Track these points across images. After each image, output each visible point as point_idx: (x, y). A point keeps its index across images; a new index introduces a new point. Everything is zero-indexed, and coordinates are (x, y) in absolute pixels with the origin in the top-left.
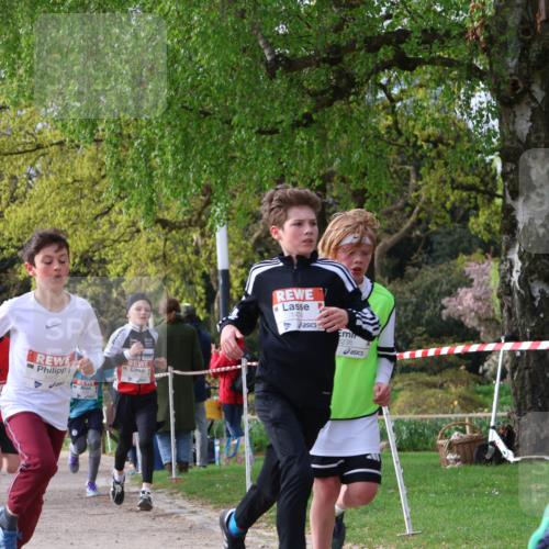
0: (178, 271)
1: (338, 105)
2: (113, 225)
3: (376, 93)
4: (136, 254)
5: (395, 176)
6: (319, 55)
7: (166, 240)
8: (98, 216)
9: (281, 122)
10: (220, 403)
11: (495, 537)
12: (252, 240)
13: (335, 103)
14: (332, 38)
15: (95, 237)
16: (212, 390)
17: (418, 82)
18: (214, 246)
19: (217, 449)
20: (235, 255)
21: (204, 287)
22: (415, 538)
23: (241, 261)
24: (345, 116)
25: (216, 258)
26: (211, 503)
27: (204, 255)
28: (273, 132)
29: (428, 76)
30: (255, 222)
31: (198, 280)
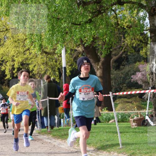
0: (50, 67)
2: (30, 54)
3: (111, 12)
4: (37, 62)
5: (117, 38)
7: (47, 58)
8: (25, 51)
10: (63, 108)
11: (148, 149)
12: (73, 58)
13: (99, 16)
15: (25, 57)
16: (61, 104)
18: (61, 60)
19: (62, 122)
20: (68, 62)
21: (58, 72)
22: (123, 149)
23: (70, 64)
25: (62, 63)
26: (60, 139)
27: (58, 62)
28: (80, 24)
31: (57, 70)
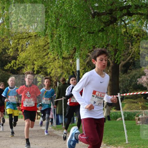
0: (66, 71)
1: (111, 26)
2: (49, 58)
3: (121, 22)
4: (55, 66)
5: (125, 45)
6: (107, 12)
7: (63, 62)
8: (45, 56)
9: (95, 30)
12: (86, 62)
13: (110, 25)
14: (110, 7)
15: (44, 61)
17: (133, 19)
18: (76, 64)
19: (75, 119)
20: (82, 66)
22: (129, 144)
23: (83, 68)
24: (113, 29)
25: (76, 67)
27: (73, 66)
28: (93, 33)
29: (136, 18)
30: (87, 58)
31: (71, 73)
